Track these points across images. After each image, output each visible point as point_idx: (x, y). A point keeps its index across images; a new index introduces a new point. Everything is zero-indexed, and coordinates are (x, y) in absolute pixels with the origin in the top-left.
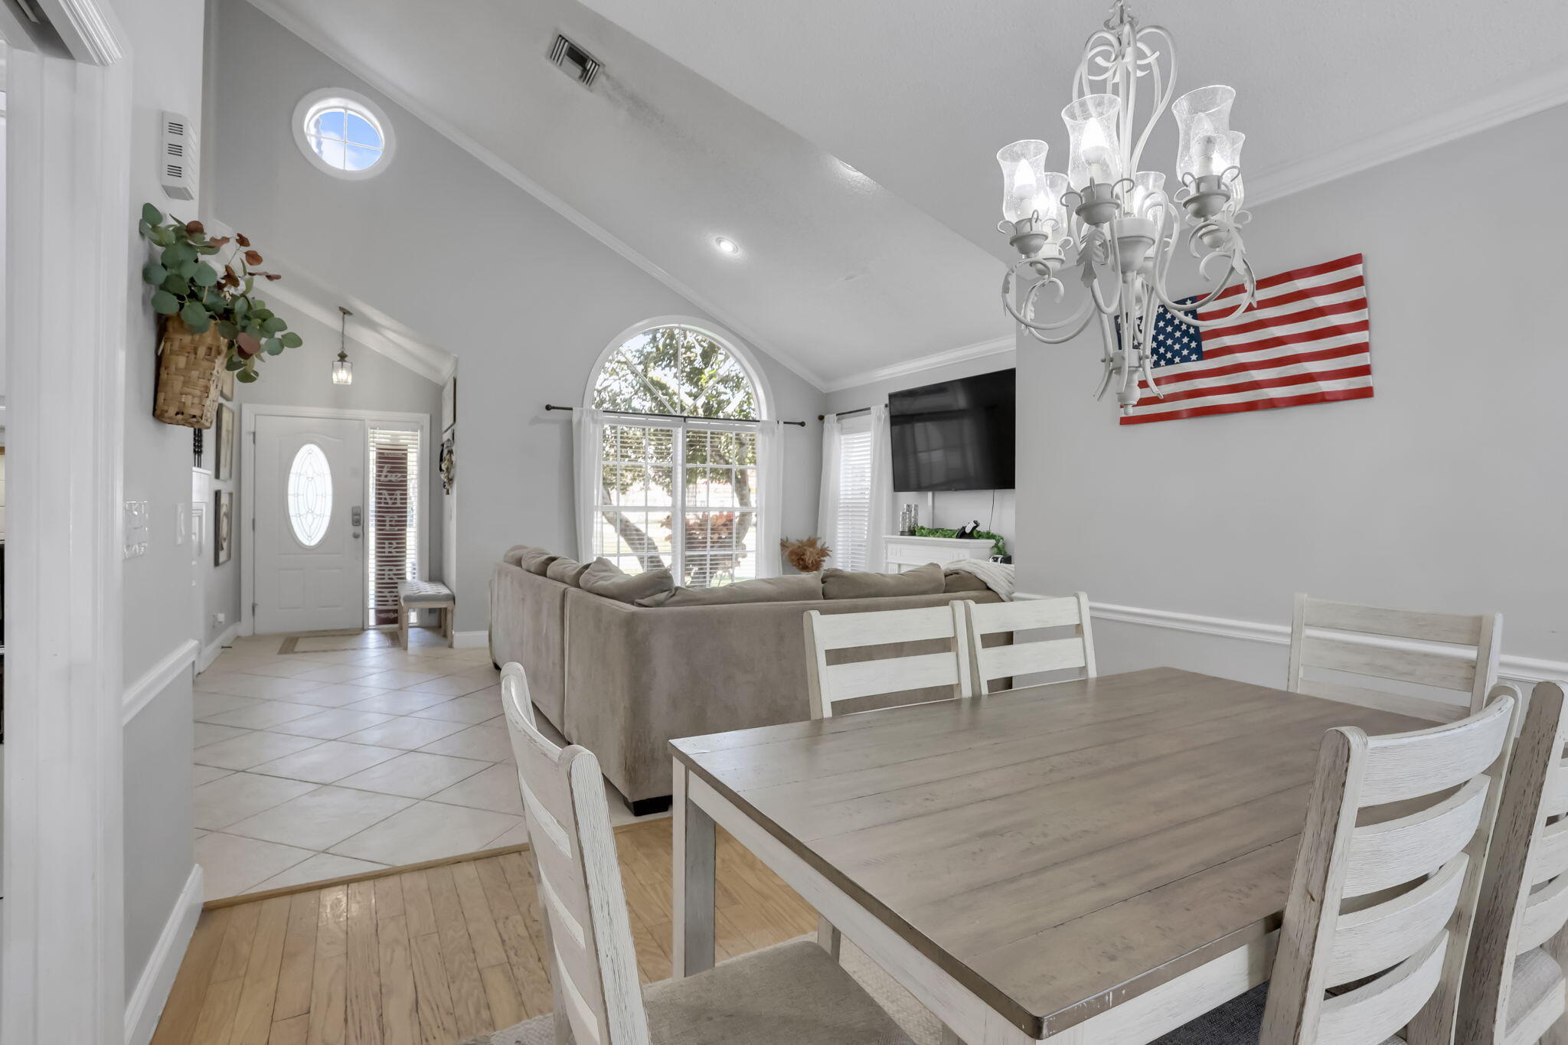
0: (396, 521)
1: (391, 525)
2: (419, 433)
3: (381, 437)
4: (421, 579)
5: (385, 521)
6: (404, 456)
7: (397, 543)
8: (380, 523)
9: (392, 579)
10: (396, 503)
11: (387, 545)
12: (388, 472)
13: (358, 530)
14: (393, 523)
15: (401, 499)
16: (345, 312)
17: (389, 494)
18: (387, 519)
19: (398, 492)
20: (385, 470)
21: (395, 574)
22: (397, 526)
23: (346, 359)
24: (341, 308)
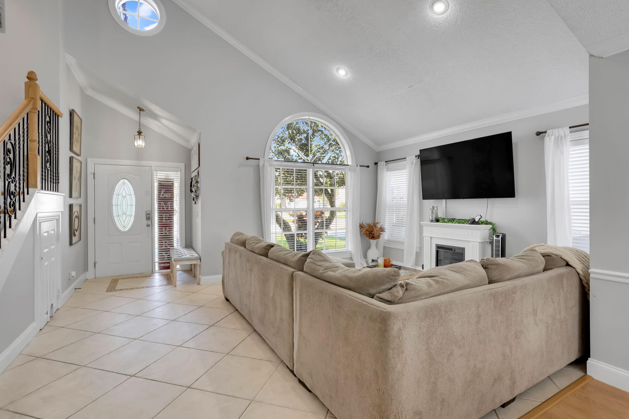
0: (168, 217)
1: (166, 220)
2: (179, 173)
3: (160, 175)
4: (181, 246)
5: (163, 218)
6: (172, 185)
7: (169, 229)
8: (161, 218)
9: (167, 247)
10: (168, 208)
11: (164, 230)
12: (164, 193)
13: (149, 222)
14: (167, 218)
15: (171, 206)
16: (141, 110)
17: (165, 204)
18: (164, 216)
19: (169, 203)
20: (163, 192)
21: (168, 244)
22: (168, 220)
23: (141, 134)
24: (138, 108)
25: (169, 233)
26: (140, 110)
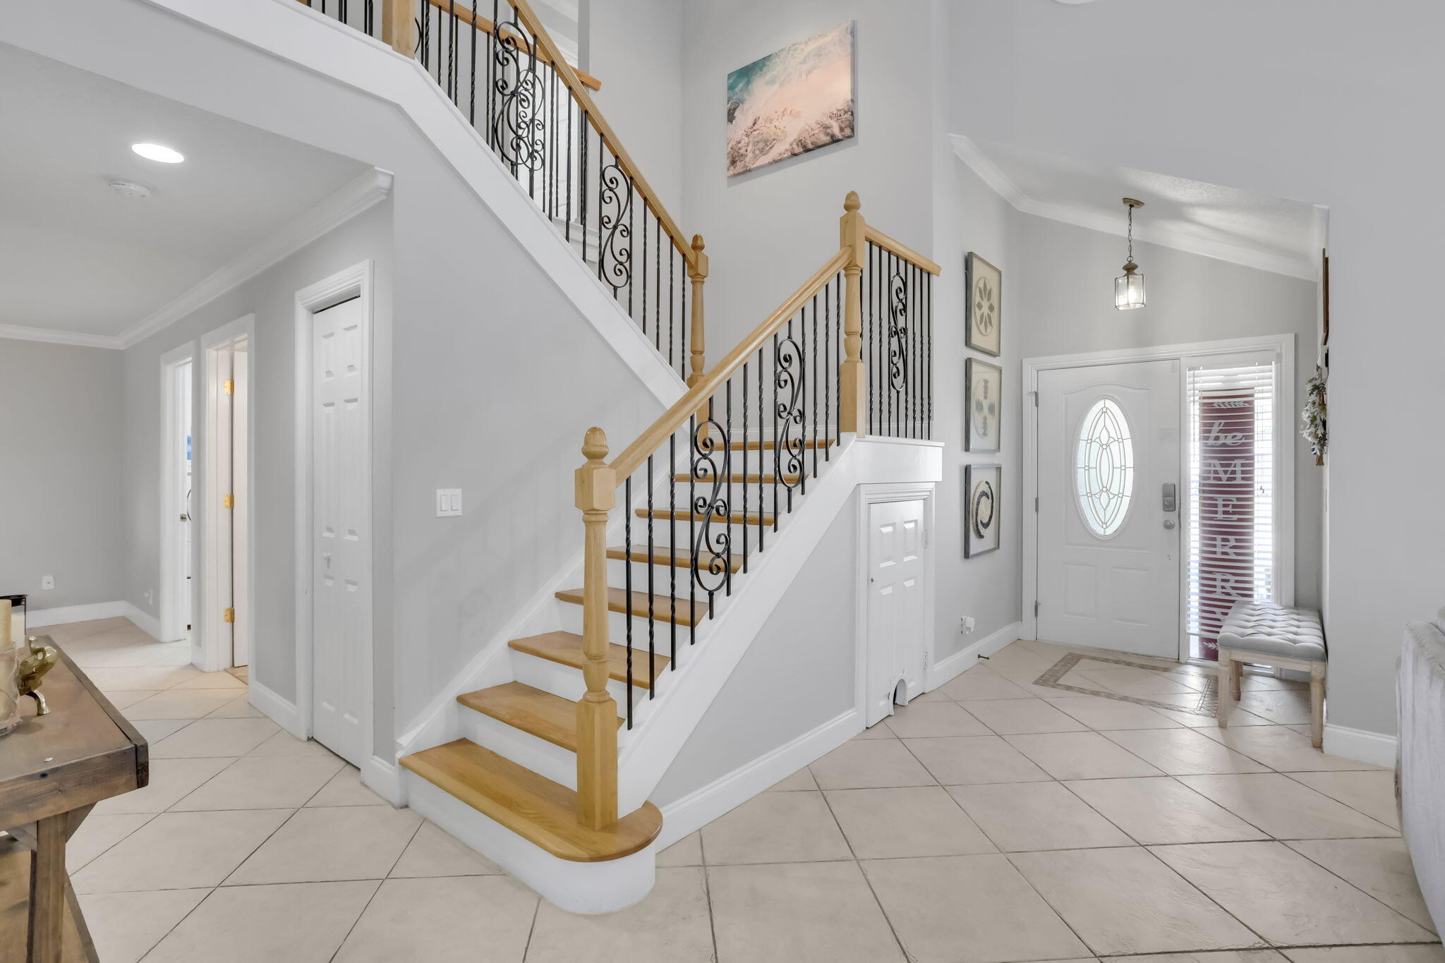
0: (1234, 506)
1: (1225, 513)
2: (1273, 367)
3: (1210, 380)
4: (1279, 598)
5: (1216, 506)
6: (1247, 405)
7: (1237, 540)
8: (1209, 508)
9: (1228, 594)
10: (1234, 479)
11: (1219, 543)
12: (1220, 431)
13: (1172, 517)
14: (1230, 509)
15: (1243, 472)
16: (1132, 204)
17: (1222, 465)
18: (1220, 503)
19: (1238, 462)
20: (1216, 428)
21: (1234, 588)
22: (1234, 513)
23: (1135, 271)
24: (1125, 200)
25: (1237, 554)
26: (1131, 206)
